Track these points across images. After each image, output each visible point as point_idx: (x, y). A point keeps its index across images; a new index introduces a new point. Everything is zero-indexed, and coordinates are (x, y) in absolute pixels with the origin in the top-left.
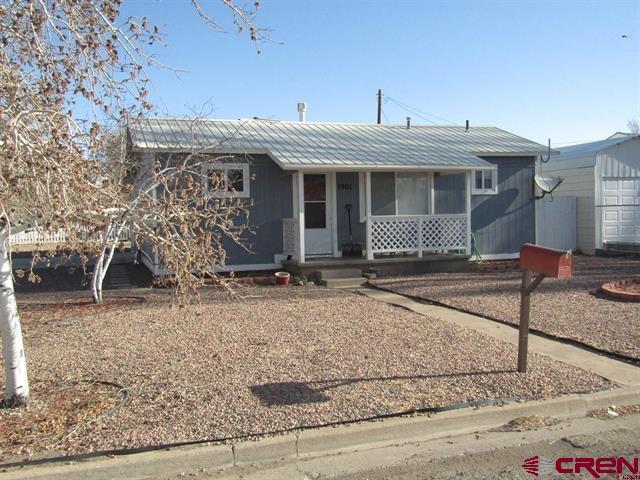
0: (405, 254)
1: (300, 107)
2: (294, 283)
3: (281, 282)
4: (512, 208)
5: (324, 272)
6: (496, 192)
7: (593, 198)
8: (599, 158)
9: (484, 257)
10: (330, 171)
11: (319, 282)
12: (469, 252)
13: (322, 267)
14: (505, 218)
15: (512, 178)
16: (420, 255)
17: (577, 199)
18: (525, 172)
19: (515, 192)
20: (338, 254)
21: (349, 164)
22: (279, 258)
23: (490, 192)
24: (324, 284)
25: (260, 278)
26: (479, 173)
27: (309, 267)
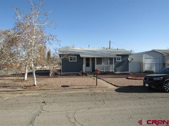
0: (103, 71)
1: (89, 46)
2: (82, 75)
3: (80, 75)
4: (124, 64)
5: (87, 74)
6: (121, 61)
7: (143, 62)
8: (144, 55)
9: (118, 72)
10: (91, 57)
11: (86, 75)
12: (114, 71)
13: (87, 73)
14: (123, 66)
15: (124, 59)
16: (105, 72)
17: (140, 62)
18: (127, 57)
19: (125, 61)
20: (91, 71)
21: (93, 57)
22: (81, 71)
23: (120, 61)
24: (87, 76)
25: (77, 75)
26: (118, 58)
27: (85, 73)
